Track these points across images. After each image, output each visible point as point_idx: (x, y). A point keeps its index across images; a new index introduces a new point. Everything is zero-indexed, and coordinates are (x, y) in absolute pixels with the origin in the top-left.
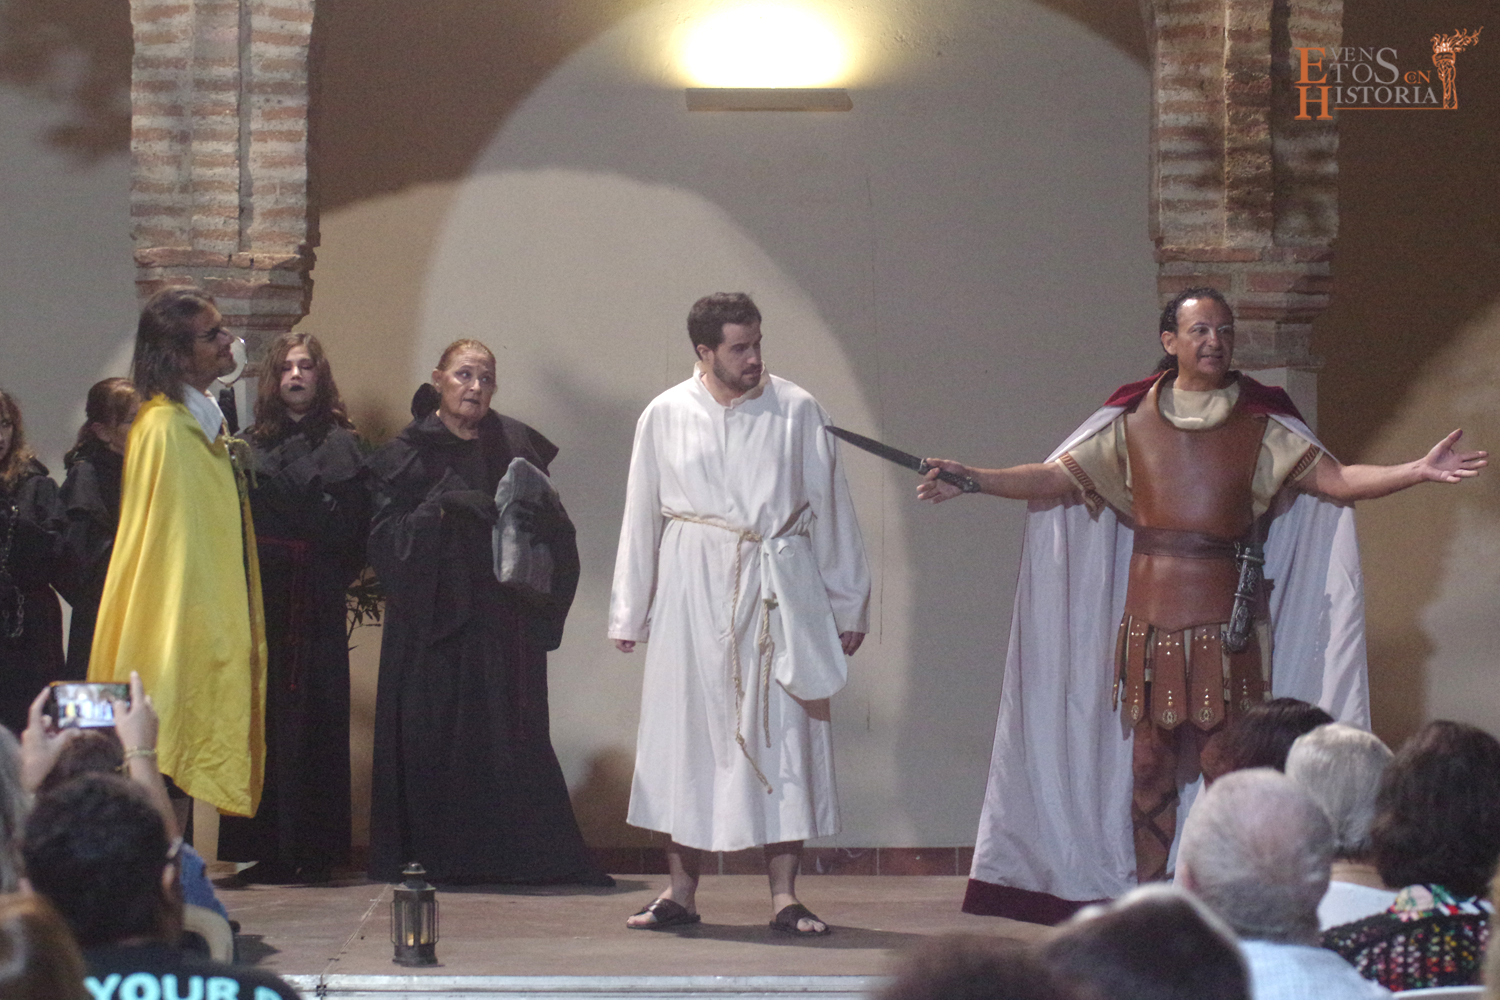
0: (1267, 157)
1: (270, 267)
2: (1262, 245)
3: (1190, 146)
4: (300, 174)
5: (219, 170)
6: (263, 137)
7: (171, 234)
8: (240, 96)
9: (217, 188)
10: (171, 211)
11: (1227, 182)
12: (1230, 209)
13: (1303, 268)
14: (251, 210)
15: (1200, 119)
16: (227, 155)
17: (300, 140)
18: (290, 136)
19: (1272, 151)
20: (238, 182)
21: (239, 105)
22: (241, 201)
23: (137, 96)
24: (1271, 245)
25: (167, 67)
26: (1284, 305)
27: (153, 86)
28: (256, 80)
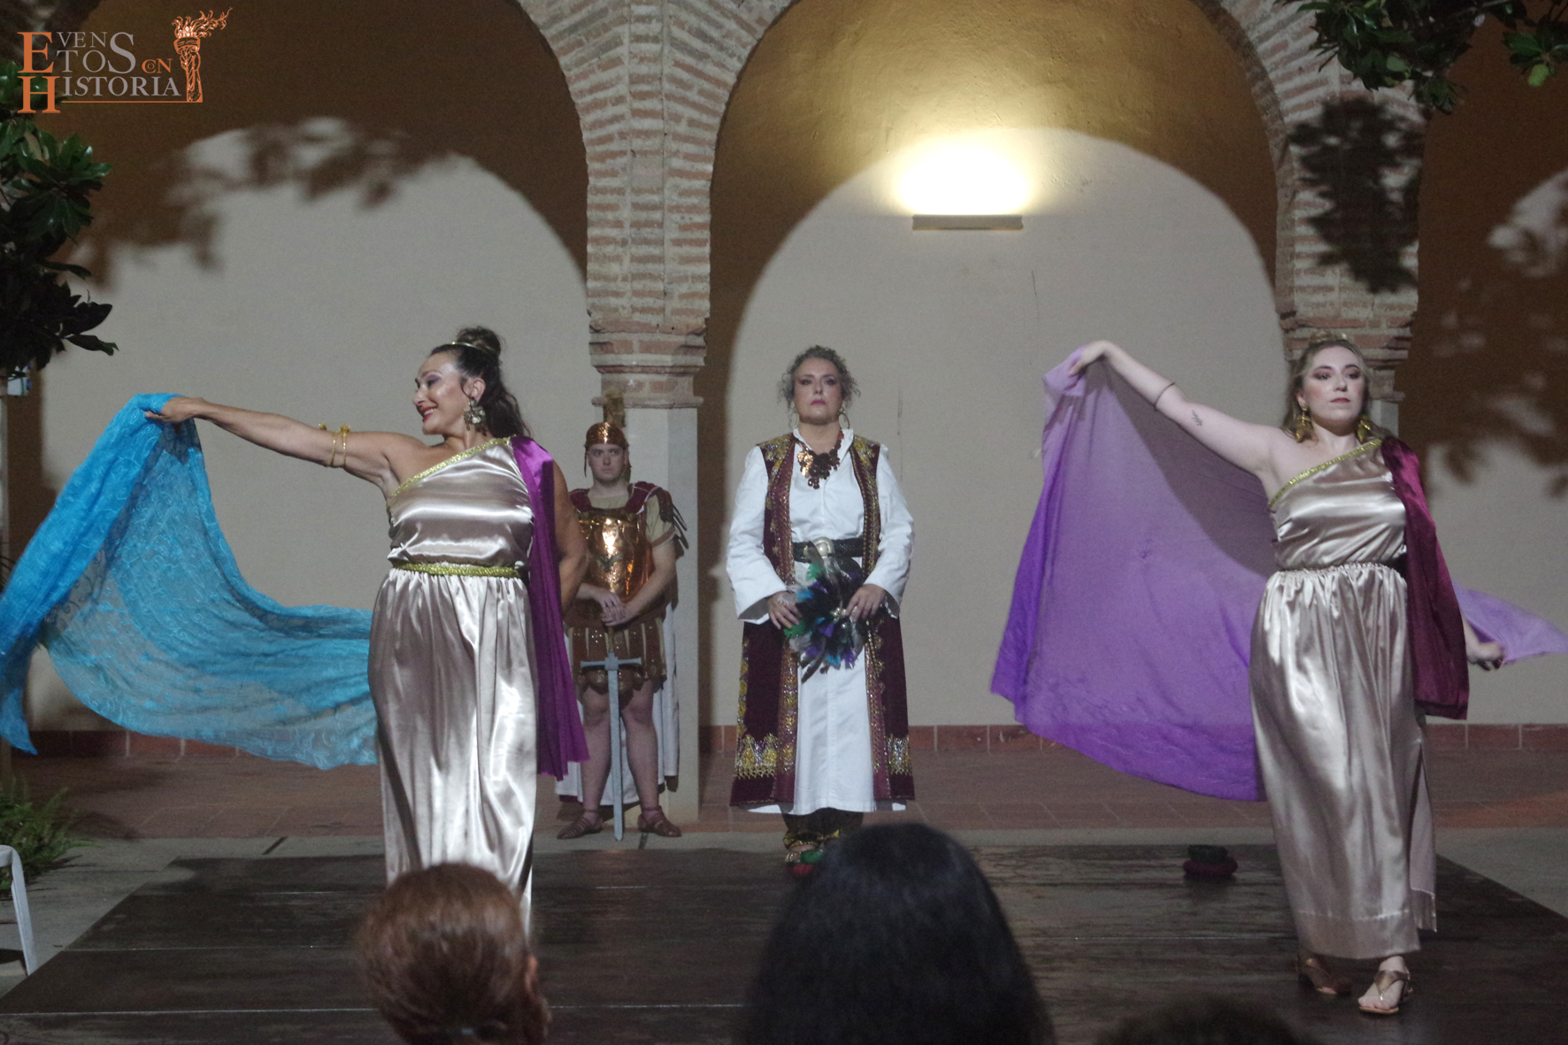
1: (685, 333)
2: (1366, 316)
4: (706, 268)
5: (649, 266)
6: (677, 243)
7: (616, 310)
8: (664, 214)
9: (648, 278)
10: (617, 294)
13: (1395, 332)
14: (671, 294)
17: (705, 245)
18: (699, 243)
20: (662, 274)
21: (662, 221)
22: (665, 287)
23: (591, 214)
24: (1371, 316)
25: (612, 194)
26: (1380, 357)
27: (602, 207)
28: (674, 203)
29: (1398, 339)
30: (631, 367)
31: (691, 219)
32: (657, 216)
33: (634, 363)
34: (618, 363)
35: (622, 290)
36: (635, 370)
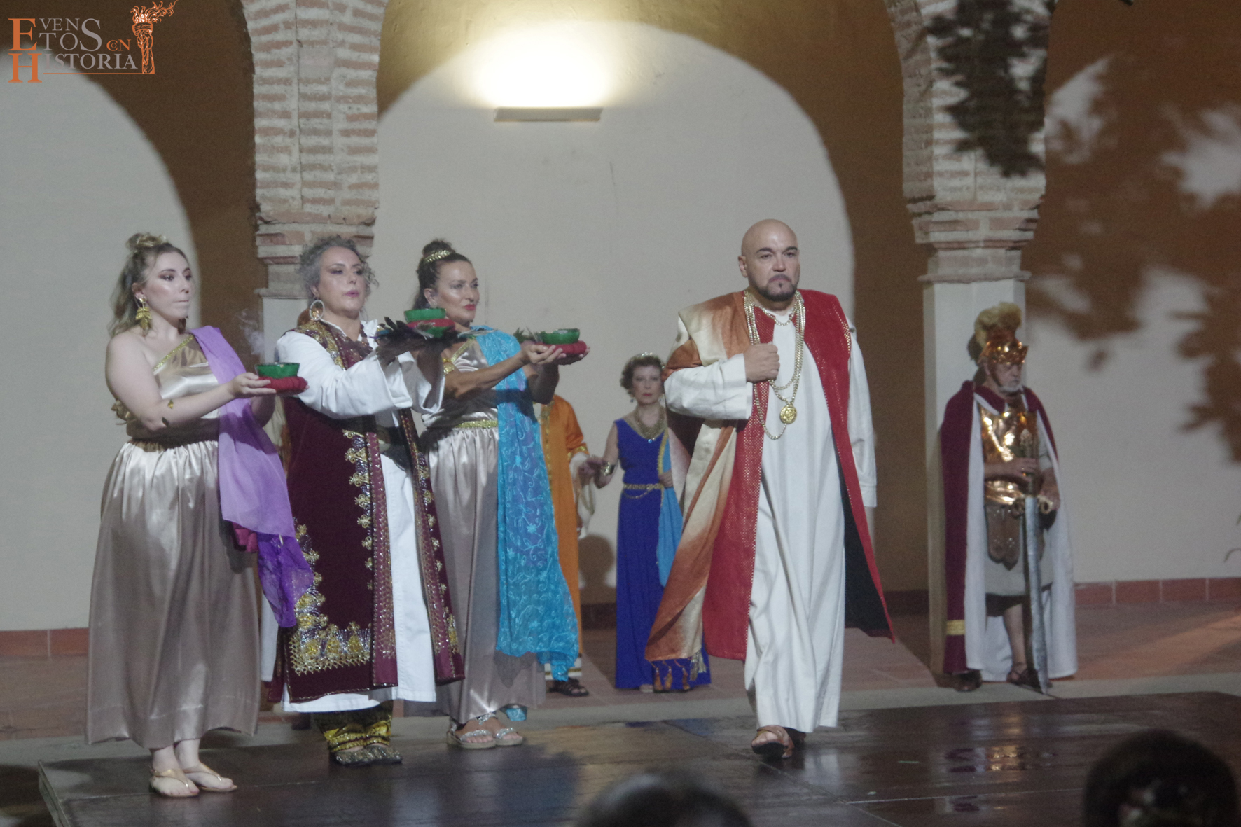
1: (357, 223)
2: (1000, 199)
4: (374, 159)
5: (320, 157)
6: (344, 133)
7: (285, 201)
9: (318, 168)
10: (286, 185)
13: (1025, 215)
17: (373, 135)
18: (367, 133)
22: (335, 177)
23: (257, 104)
24: (1005, 199)
25: (279, 84)
26: (1012, 239)
27: (271, 98)
28: (341, 94)
29: (1029, 221)
31: (358, 109)
32: (326, 106)
34: (290, 254)
35: (292, 181)
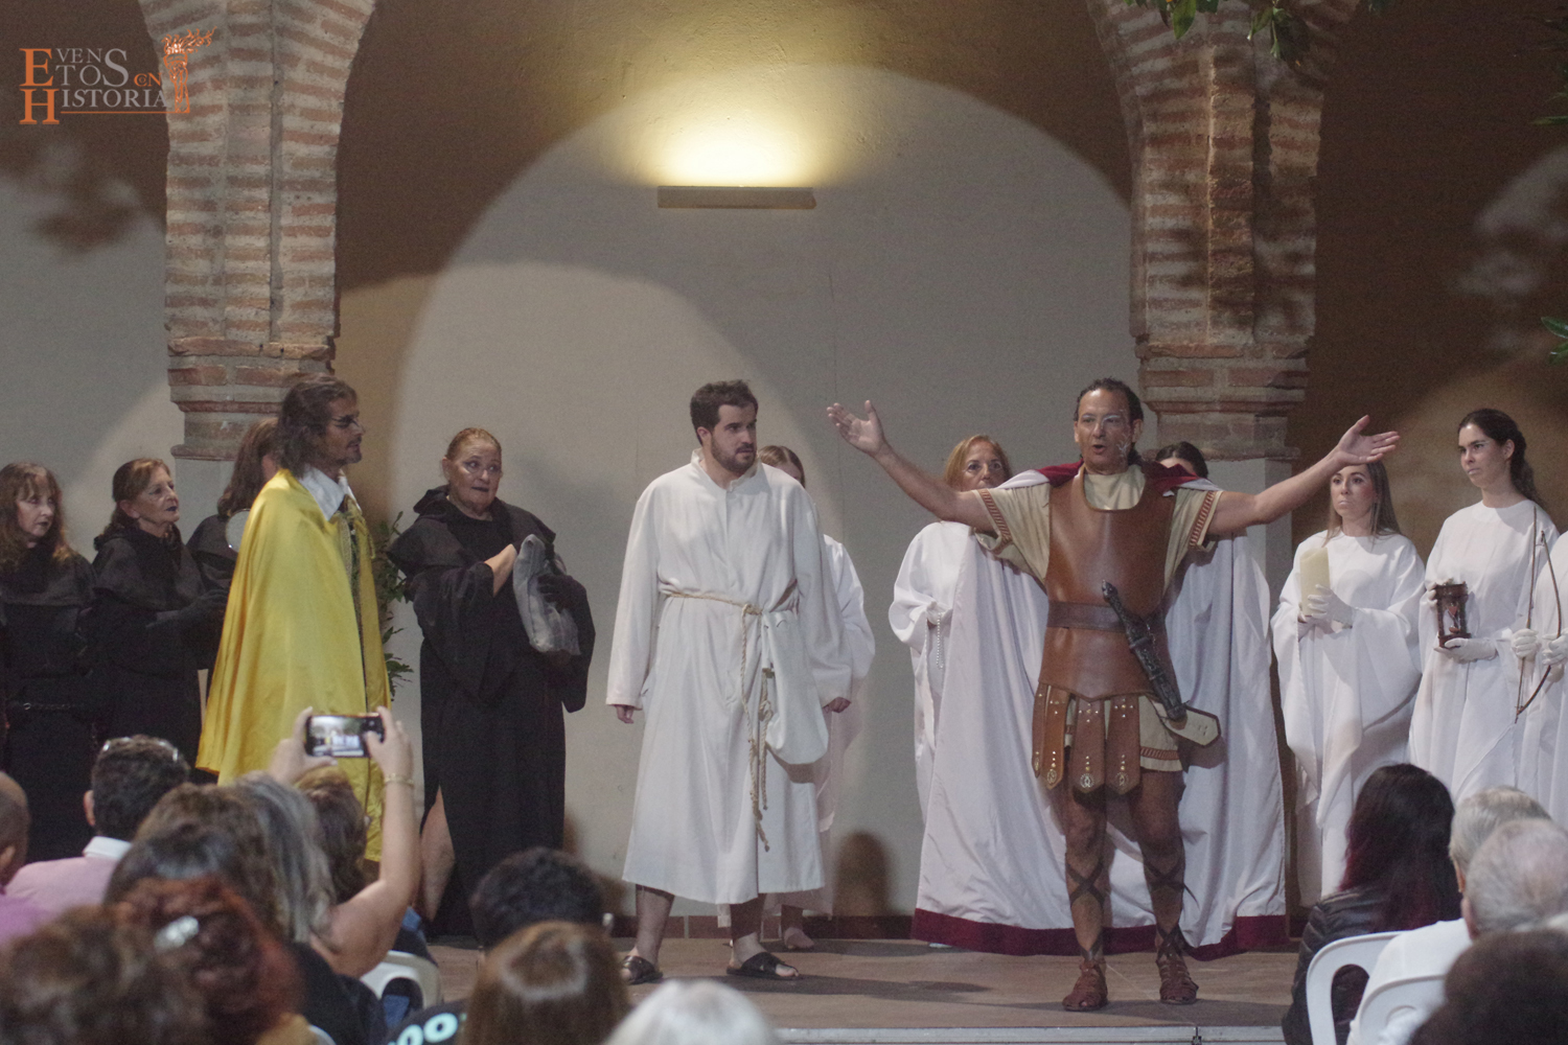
0: (1249, 258)
1: (299, 357)
2: (1244, 342)
3: (1175, 247)
4: (328, 267)
5: (251, 264)
6: (292, 232)
7: (204, 324)
8: (272, 192)
9: (249, 280)
11: (1210, 283)
12: (1214, 308)
13: (1283, 365)
14: (281, 303)
15: (1184, 222)
16: (260, 250)
17: (329, 235)
18: (320, 232)
19: (1252, 253)
20: (269, 275)
21: (270, 201)
22: (272, 293)
23: (170, 191)
24: (1252, 342)
25: (201, 164)
26: (1264, 400)
28: (287, 178)
29: (1289, 374)
30: (225, 403)
31: (309, 198)
33: (228, 398)
34: (206, 398)
35: (213, 297)
36: (228, 408)
